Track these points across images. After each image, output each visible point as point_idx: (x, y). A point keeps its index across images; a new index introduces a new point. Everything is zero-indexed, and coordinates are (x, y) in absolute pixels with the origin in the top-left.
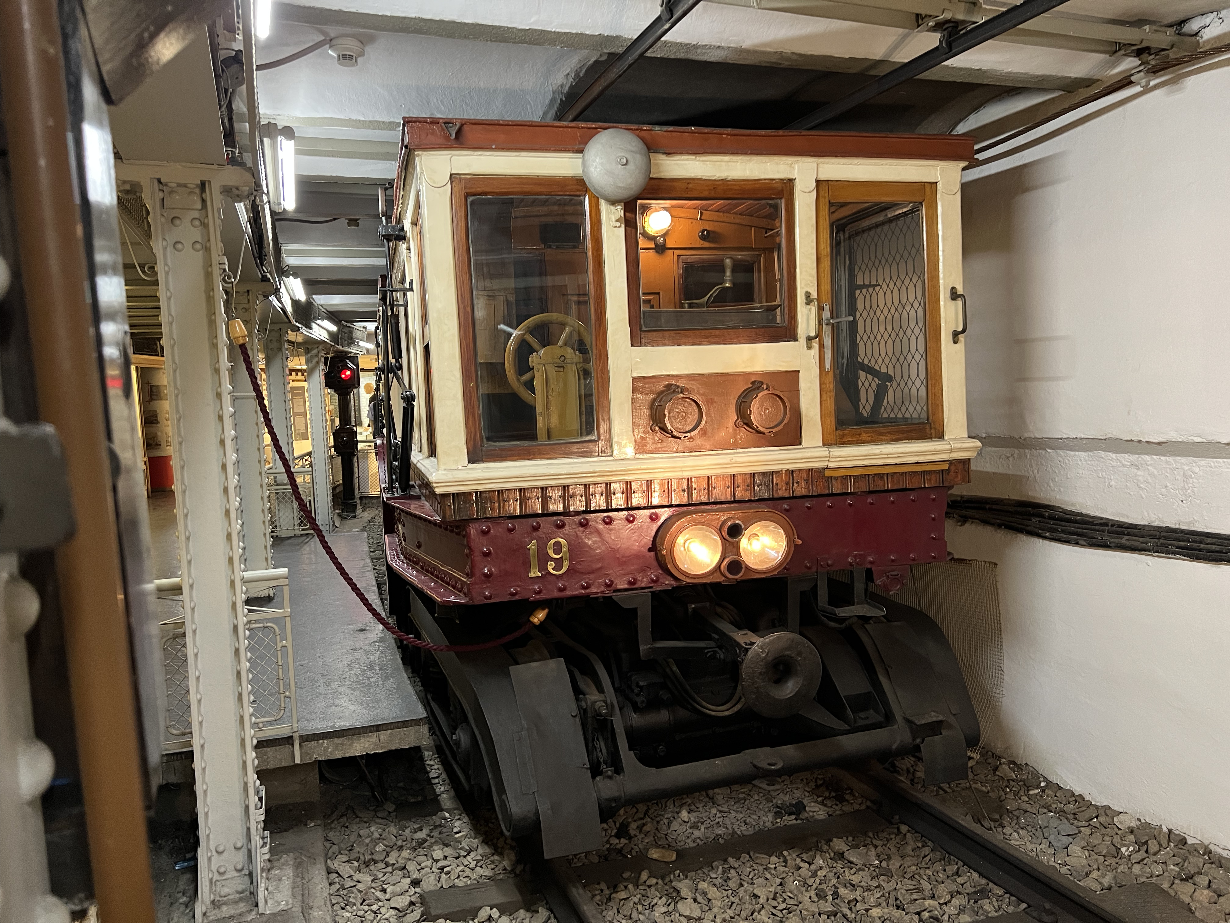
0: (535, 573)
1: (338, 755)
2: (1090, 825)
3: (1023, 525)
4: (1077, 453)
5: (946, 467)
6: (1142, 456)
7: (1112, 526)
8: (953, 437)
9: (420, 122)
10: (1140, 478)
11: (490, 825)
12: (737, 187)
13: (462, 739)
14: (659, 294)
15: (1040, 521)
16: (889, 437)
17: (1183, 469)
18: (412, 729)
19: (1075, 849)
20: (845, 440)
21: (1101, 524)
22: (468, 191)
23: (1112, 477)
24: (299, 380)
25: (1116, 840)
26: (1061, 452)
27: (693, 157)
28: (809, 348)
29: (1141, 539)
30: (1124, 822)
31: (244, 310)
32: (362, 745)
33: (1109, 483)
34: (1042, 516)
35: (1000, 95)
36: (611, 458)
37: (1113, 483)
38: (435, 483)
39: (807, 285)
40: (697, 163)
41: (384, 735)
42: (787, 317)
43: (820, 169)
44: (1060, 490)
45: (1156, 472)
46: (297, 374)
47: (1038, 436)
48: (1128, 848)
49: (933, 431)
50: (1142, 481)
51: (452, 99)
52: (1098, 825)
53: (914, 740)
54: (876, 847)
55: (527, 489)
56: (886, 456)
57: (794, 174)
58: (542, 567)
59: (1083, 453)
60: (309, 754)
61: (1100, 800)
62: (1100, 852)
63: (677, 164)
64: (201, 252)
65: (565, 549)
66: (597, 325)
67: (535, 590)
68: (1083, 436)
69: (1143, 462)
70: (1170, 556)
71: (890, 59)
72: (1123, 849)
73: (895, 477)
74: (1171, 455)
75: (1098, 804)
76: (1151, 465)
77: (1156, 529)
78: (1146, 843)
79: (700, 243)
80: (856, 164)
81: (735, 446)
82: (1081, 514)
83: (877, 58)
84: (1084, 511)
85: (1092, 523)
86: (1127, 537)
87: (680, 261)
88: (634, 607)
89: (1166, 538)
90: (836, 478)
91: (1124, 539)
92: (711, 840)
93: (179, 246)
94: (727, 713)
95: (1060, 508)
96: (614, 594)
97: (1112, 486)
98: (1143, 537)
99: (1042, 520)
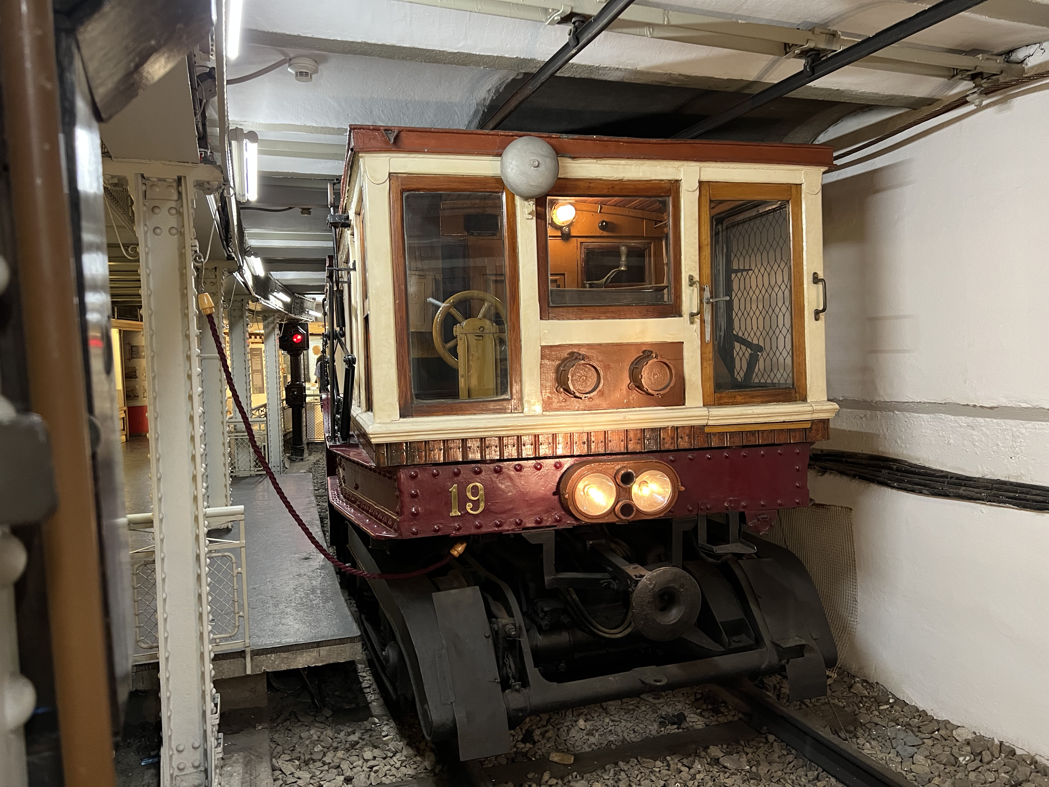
0: (455, 513)
1: (284, 667)
2: (932, 737)
3: (874, 476)
4: (921, 415)
6: (977, 419)
7: (951, 478)
8: (814, 400)
9: (364, 129)
10: (975, 437)
11: (414, 730)
12: (632, 187)
13: (391, 655)
14: (564, 274)
15: (888, 473)
16: (760, 399)
17: (1011, 430)
18: (347, 646)
19: (919, 758)
20: (722, 401)
21: (942, 477)
22: (403, 187)
23: (951, 436)
24: (257, 343)
25: (955, 750)
26: (907, 414)
27: (595, 161)
28: (692, 323)
29: (976, 490)
30: (962, 735)
31: (212, 284)
32: (304, 659)
33: (948, 441)
34: (891, 469)
35: (855, 111)
36: (522, 415)
37: (952, 441)
38: (372, 434)
39: (690, 269)
40: (598, 165)
41: (324, 651)
42: (673, 296)
43: (701, 172)
44: (906, 447)
45: (988, 433)
46: (256, 338)
47: (887, 400)
48: (965, 758)
49: (797, 395)
50: (977, 439)
51: (391, 109)
52: (939, 737)
53: (780, 661)
54: (747, 754)
55: (450, 440)
56: (757, 416)
57: (680, 176)
58: (462, 507)
59: (926, 415)
60: (259, 666)
61: (941, 716)
62: (940, 761)
63: (581, 167)
64: (176, 236)
65: (481, 492)
66: (512, 302)
67: (455, 527)
68: (926, 401)
69: (977, 424)
70: (1001, 505)
71: (762, 81)
72: (961, 759)
73: (765, 434)
74: (1002, 418)
75: (939, 719)
76: (984, 426)
77: (989, 481)
78: (980, 753)
79: (599, 232)
80: (732, 168)
81: (628, 405)
82: (924, 468)
83: (751, 80)
84: (927, 465)
85: (933, 475)
86: (964, 488)
87: (583, 247)
88: (540, 543)
89: (998, 489)
90: (715, 434)
91: (961, 490)
92: (604, 745)
93: (158, 231)
94: (619, 636)
95: (906, 461)
96: (523, 531)
97: (950, 444)
98: (978, 488)
99: (891, 471)
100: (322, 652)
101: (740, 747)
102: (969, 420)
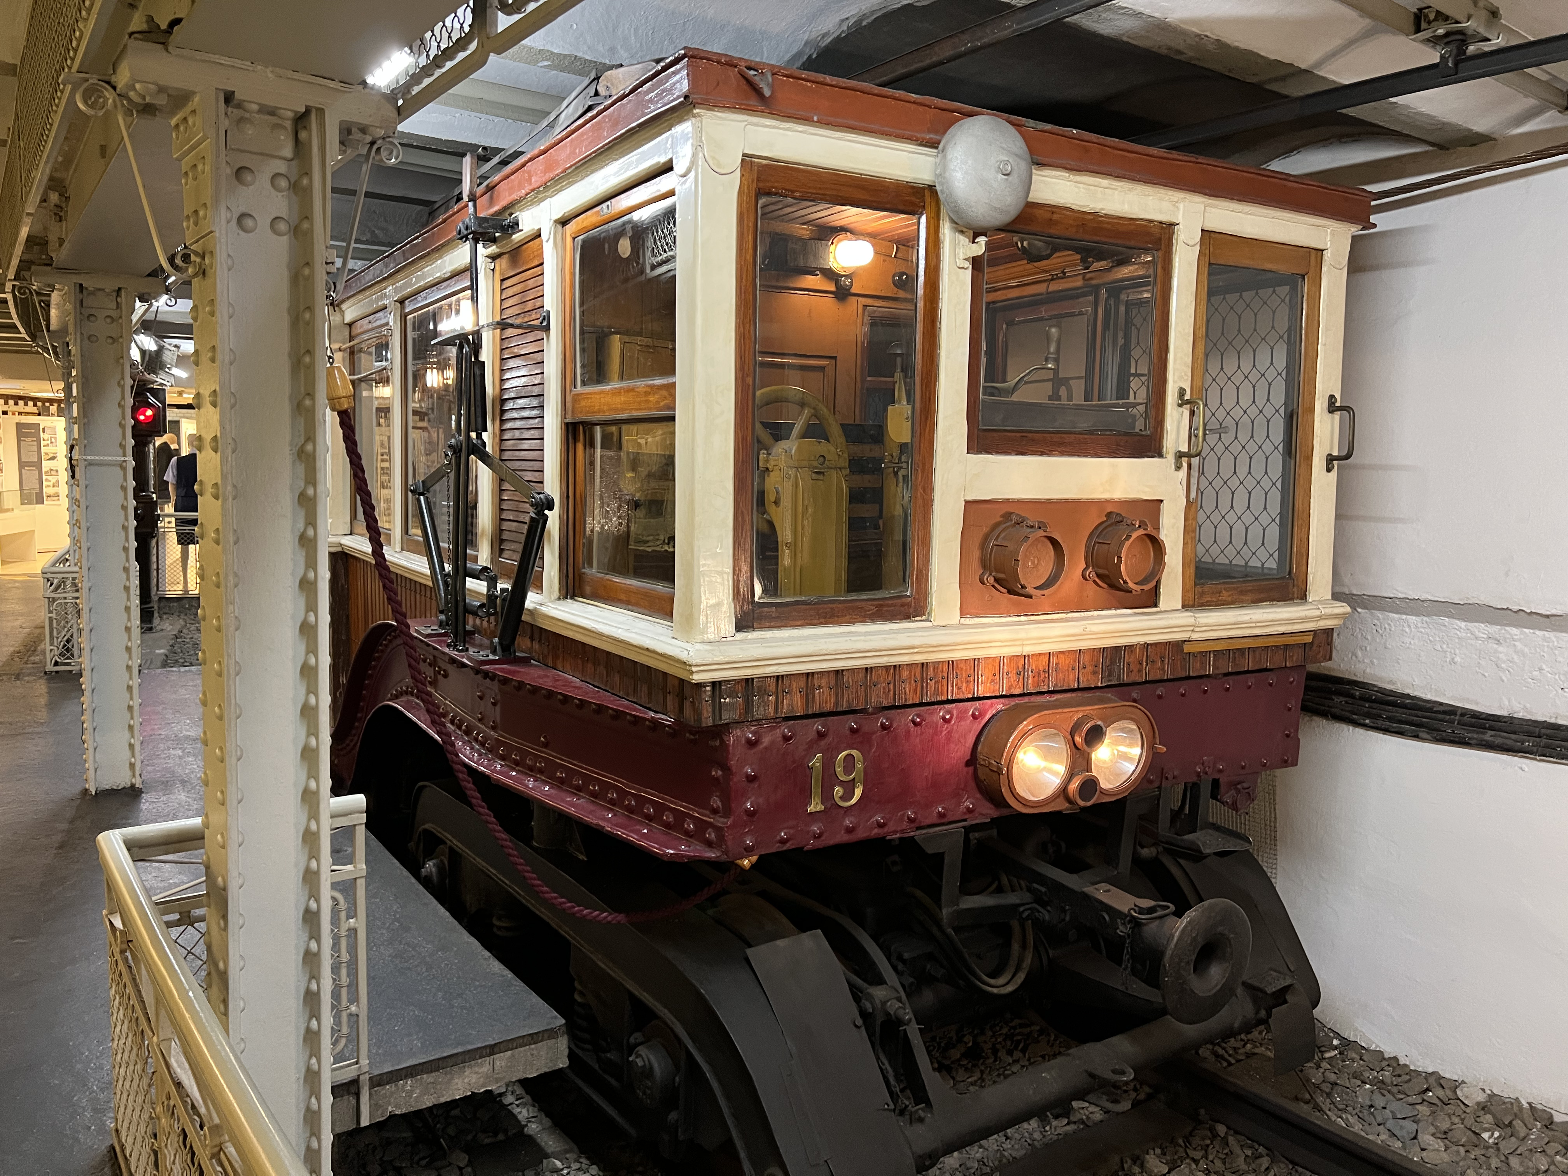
0: (815, 806)
1: (428, 1101)
2: (1424, 1100)
3: (1324, 706)
4: (1404, 617)
5: (1309, 639)
6: (1507, 628)
7: (1462, 715)
8: (1317, 599)
9: (708, 59)
10: (1501, 656)
12: (1109, 227)
14: (836, 358)
15: (1346, 702)
16: (1249, 597)
19: (1426, 1138)
20: (1204, 600)
21: (1444, 712)
22: (761, 185)
23: (1457, 651)
25: (1470, 1121)
26: (1378, 614)
27: (1067, 175)
28: (1178, 468)
29: (1513, 736)
30: (1472, 1096)
32: (466, 1080)
33: (1453, 659)
34: (1353, 696)
36: (928, 624)
37: (1457, 659)
38: (696, 666)
39: (1181, 378)
40: (1069, 183)
41: (501, 1060)
42: (1152, 421)
43: (1207, 215)
44: (1372, 662)
45: (1526, 650)
47: (1355, 592)
48: (1493, 1134)
49: (1295, 589)
50: (1505, 658)
52: (1436, 1101)
54: (1196, 1161)
55: (818, 673)
57: (1179, 218)
58: (827, 796)
59: (1414, 618)
60: (383, 1106)
61: (1423, 1064)
62: (1458, 1141)
63: (1044, 182)
65: (859, 765)
66: (923, 419)
67: (814, 832)
68: (1430, 598)
69: (1508, 636)
70: (1564, 761)
71: (1321, 73)
72: (1485, 1135)
73: (1257, 653)
74: (1554, 630)
75: (1420, 1069)
76: (1519, 640)
77: (1527, 723)
78: (1510, 1124)
80: (1247, 213)
81: (1080, 607)
82: (1408, 696)
83: (1302, 65)
84: (1413, 693)
85: (1430, 710)
86: (1492, 733)
87: (866, 315)
88: (941, 851)
89: (1550, 737)
90: (1195, 655)
91: (1487, 735)
93: (249, 223)
95: (1374, 686)
96: (918, 833)
97: (1455, 663)
98: (1515, 733)
99: (1350, 701)
100: (498, 1063)
101: (1181, 1150)
102: (1494, 629)
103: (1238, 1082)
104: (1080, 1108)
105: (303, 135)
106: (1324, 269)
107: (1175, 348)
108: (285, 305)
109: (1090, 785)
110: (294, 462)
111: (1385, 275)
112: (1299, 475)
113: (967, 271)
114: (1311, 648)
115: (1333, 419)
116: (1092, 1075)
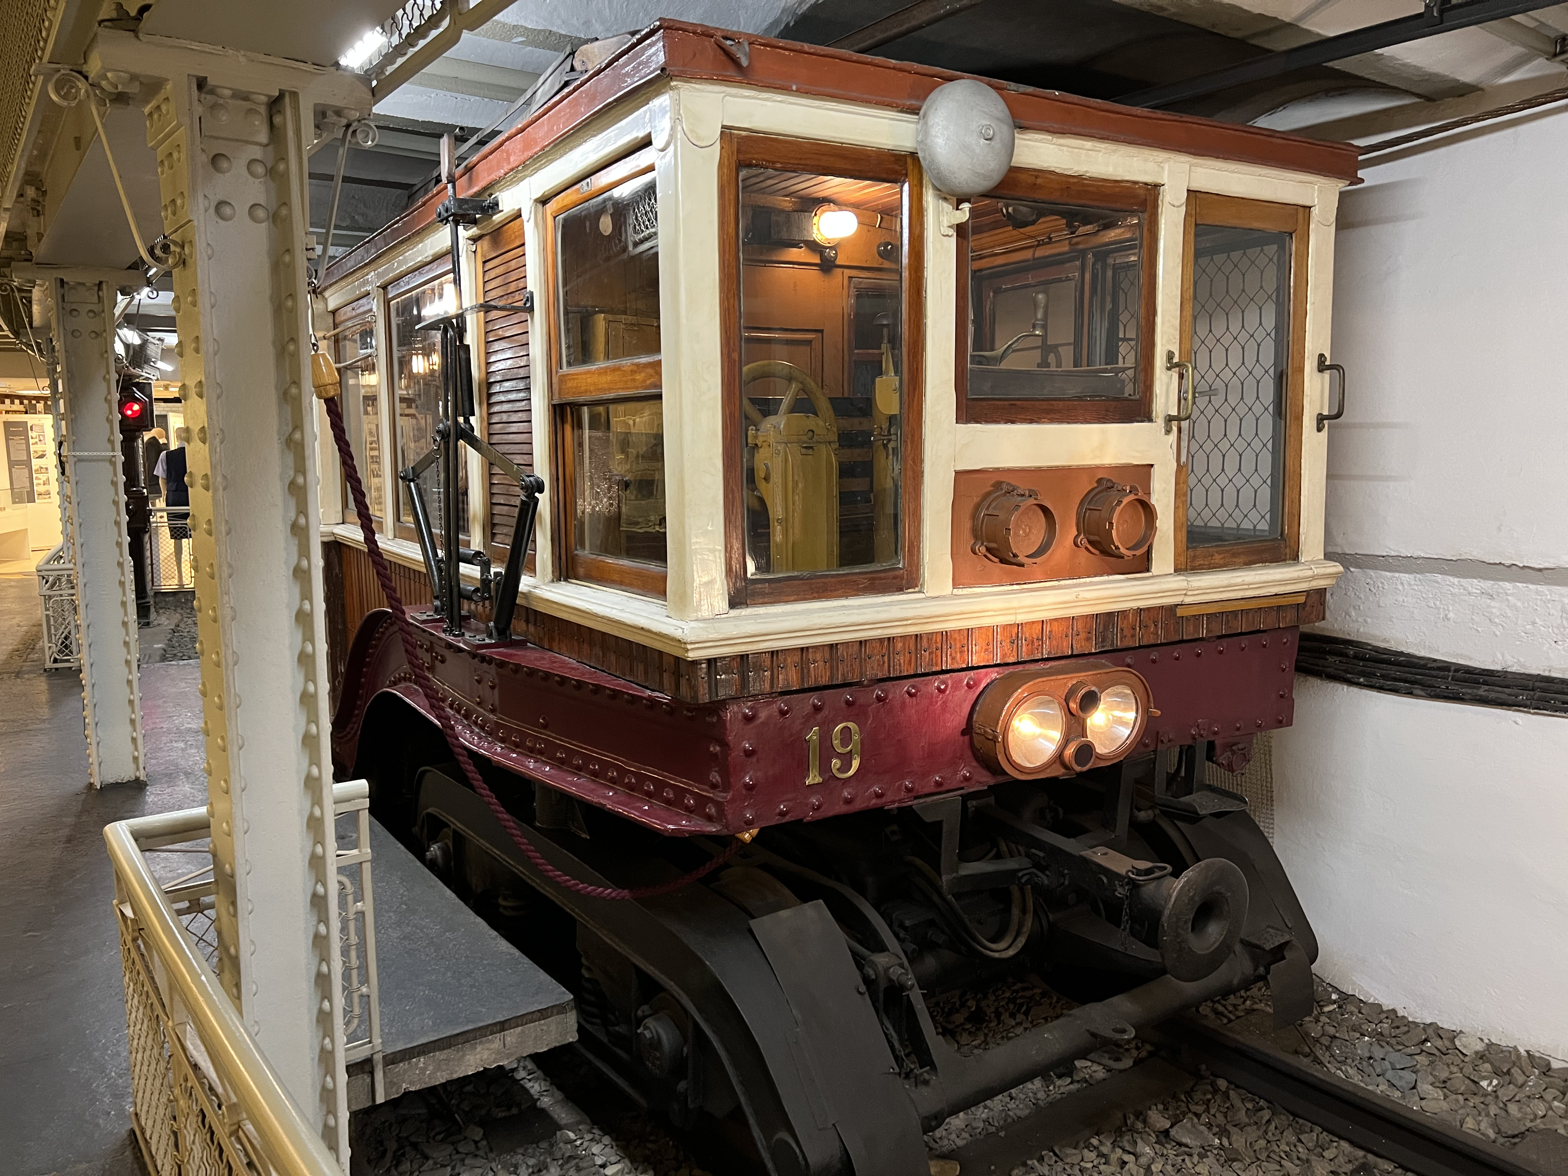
0: (813, 778)
1: (441, 1078)
2: (1422, 1051)
3: (1318, 665)
4: (1397, 575)
5: (1302, 599)
6: (1500, 583)
7: (1456, 671)
8: (1310, 559)
9: (684, 30)
10: (1494, 610)
12: (1094, 189)
15: (1340, 662)
16: (1241, 560)
17: (1562, 601)
18: (552, 1022)
19: (1425, 1088)
20: (1196, 563)
21: (1439, 669)
22: (741, 157)
23: (1451, 608)
24: (15, 412)
25: (1468, 1070)
26: (1372, 573)
28: (1168, 431)
29: (1507, 690)
30: (1471, 1045)
33: (1446, 615)
34: (1346, 656)
36: (921, 596)
37: (1451, 615)
38: (691, 643)
39: (1169, 341)
41: (511, 1036)
42: (1142, 385)
43: (1192, 174)
44: (1365, 621)
45: (1519, 604)
47: (1348, 552)
48: (1491, 1082)
49: (1288, 550)
50: (1498, 614)
52: (1435, 1051)
53: (1256, 969)
55: (812, 647)
57: (1164, 179)
58: (824, 768)
59: (1407, 575)
60: (395, 1084)
61: (1422, 1015)
62: (1457, 1090)
64: (268, 224)
65: (856, 737)
66: (911, 390)
67: (814, 804)
68: (1422, 555)
69: (1501, 591)
70: (1557, 714)
72: (1484, 1084)
73: (1250, 615)
74: (1549, 584)
75: (1418, 1021)
76: (1512, 594)
77: (1523, 677)
78: (1508, 1072)
80: (1233, 172)
82: (1402, 654)
83: (1287, 20)
84: (1406, 650)
85: (1424, 667)
86: (1487, 687)
87: (852, 285)
88: (939, 819)
89: (1543, 690)
90: (1188, 619)
93: (227, 210)
95: (1369, 645)
96: (915, 802)
97: (1448, 619)
98: (1508, 687)
99: (1344, 660)
100: (508, 1039)
101: (1183, 1105)
102: (1487, 585)
103: (1238, 1037)
104: (1082, 1068)
105: (277, 120)
106: (1312, 226)
107: (1163, 311)
108: (268, 292)
109: (1086, 751)
110: (283, 452)
111: (1373, 230)
112: (1290, 436)
113: (951, 239)
114: (1304, 609)
115: (1323, 377)
116: (1094, 1035)
